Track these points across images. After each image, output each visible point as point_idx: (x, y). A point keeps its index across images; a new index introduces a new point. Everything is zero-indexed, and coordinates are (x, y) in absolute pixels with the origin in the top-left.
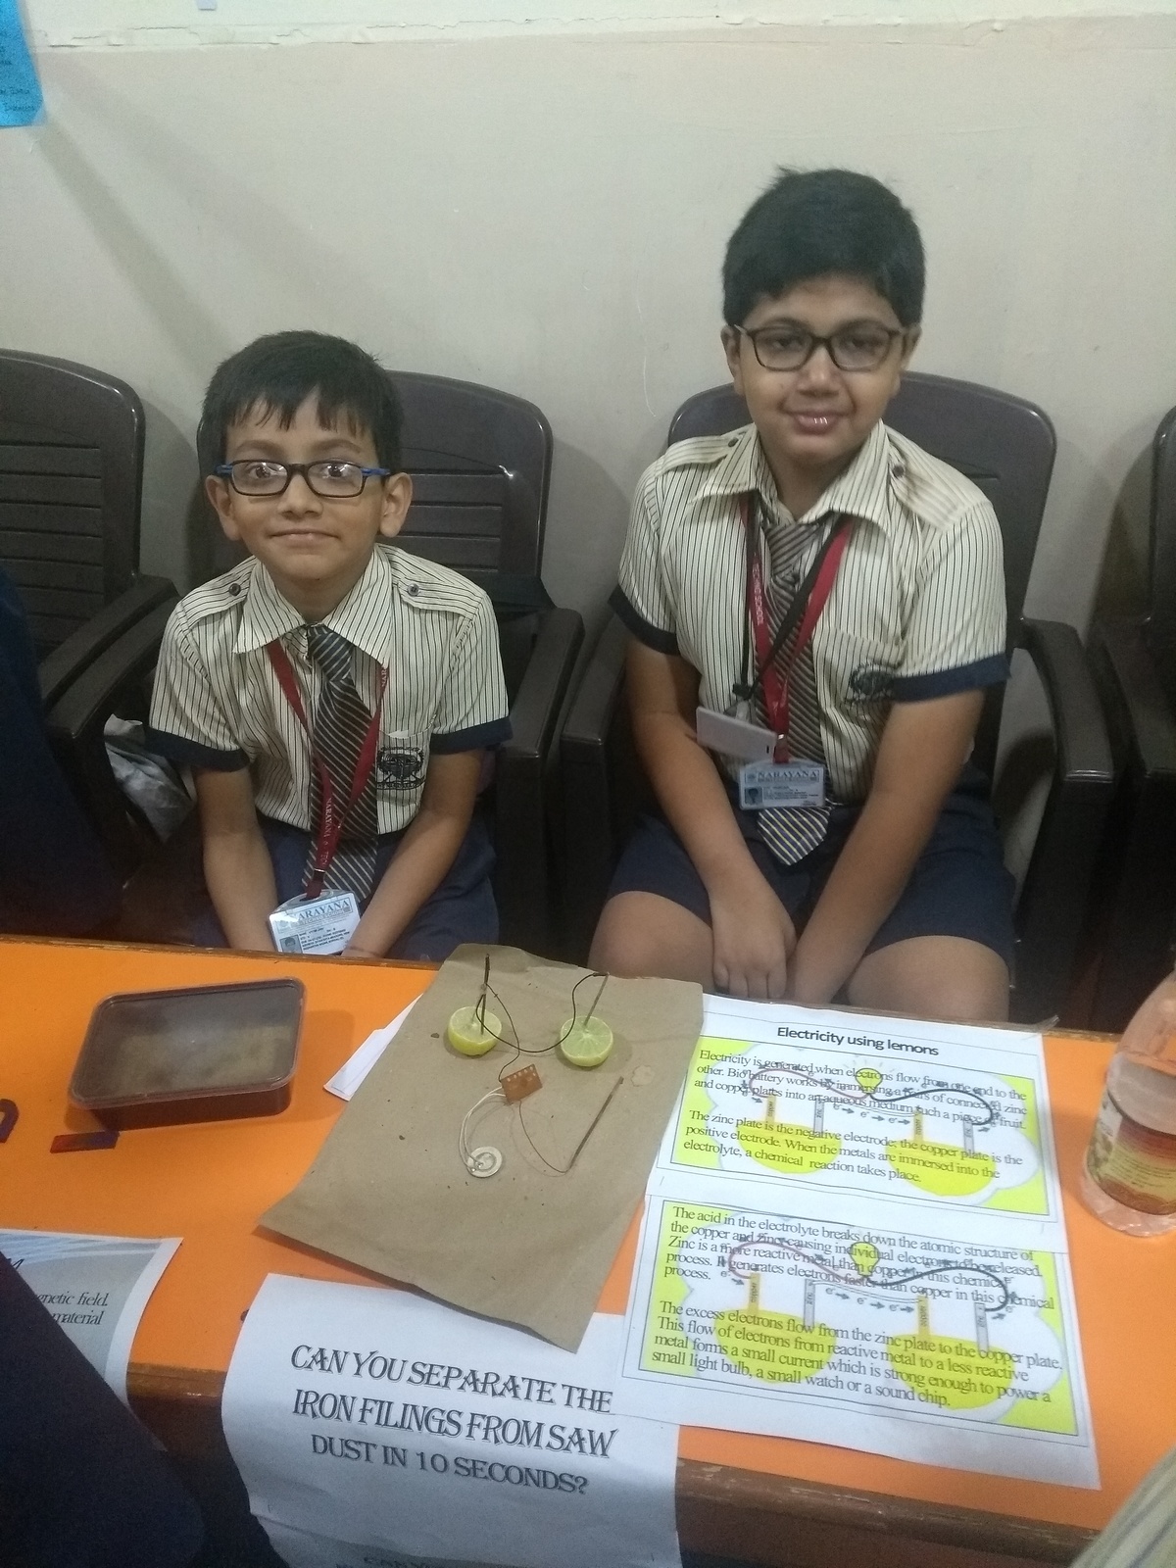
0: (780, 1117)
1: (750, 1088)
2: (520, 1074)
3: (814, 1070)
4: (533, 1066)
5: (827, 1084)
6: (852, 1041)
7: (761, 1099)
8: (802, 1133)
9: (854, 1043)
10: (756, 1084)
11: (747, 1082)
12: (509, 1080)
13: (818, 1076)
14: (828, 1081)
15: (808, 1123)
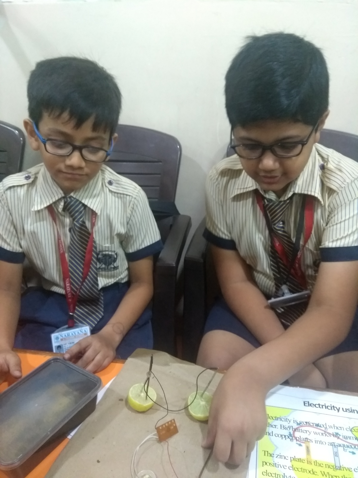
0: (314, 456)
1: (294, 437)
2: (167, 425)
3: (328, 427)
4: (174, 420)
5: (336, 435)
6: (345, 410)
7: (302, 444)
8: (329, 467)
9: (346, 411)
10: (297, 434)
11: (292, 433)
12: (160, 428)
13: (331, 431)
14: (337, 434)
15: (331, 460)
